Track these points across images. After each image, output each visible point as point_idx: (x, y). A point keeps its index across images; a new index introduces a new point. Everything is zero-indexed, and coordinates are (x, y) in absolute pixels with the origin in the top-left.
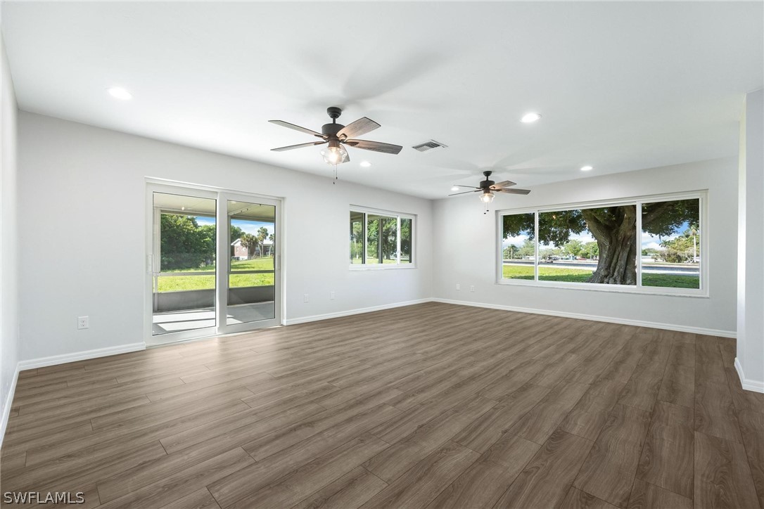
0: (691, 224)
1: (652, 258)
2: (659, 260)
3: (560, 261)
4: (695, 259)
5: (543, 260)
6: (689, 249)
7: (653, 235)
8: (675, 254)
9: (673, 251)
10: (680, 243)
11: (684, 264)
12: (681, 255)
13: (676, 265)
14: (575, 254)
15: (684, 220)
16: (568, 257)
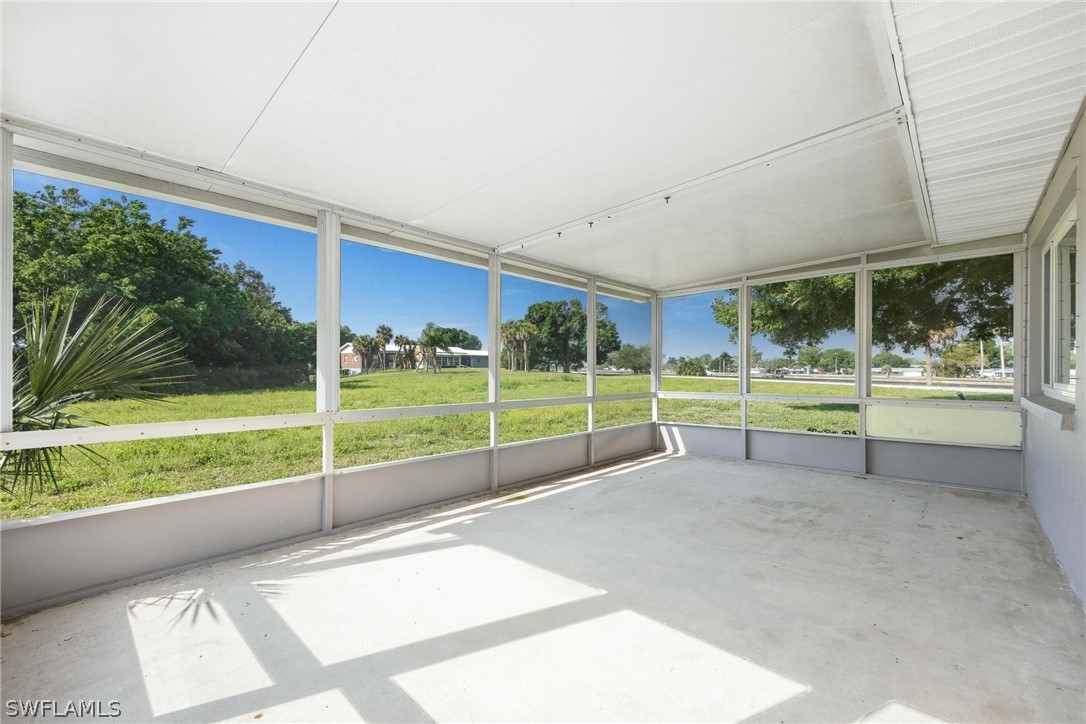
4: (983, 373)
8: (954, 366)
9: (951, 361)
12: (961, 367)
13: (953, 380)
16: (802, 369)
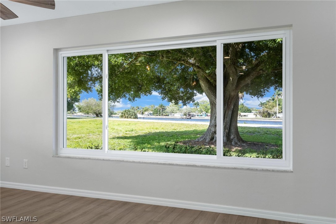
0: (276, 89)
1: (254, 115)
2: (258, 116)
3: (197, 117)
4: (278, 115)
5: (185, 117)
6: (274, 108)
7: (252, 96)
9: (266, 110)
10: (270, 104)
11: (272, 119)
12: (270, 112)
13: (267, 119)
14: (207, 112)
15: (271, 86)
16: (202, 114)
